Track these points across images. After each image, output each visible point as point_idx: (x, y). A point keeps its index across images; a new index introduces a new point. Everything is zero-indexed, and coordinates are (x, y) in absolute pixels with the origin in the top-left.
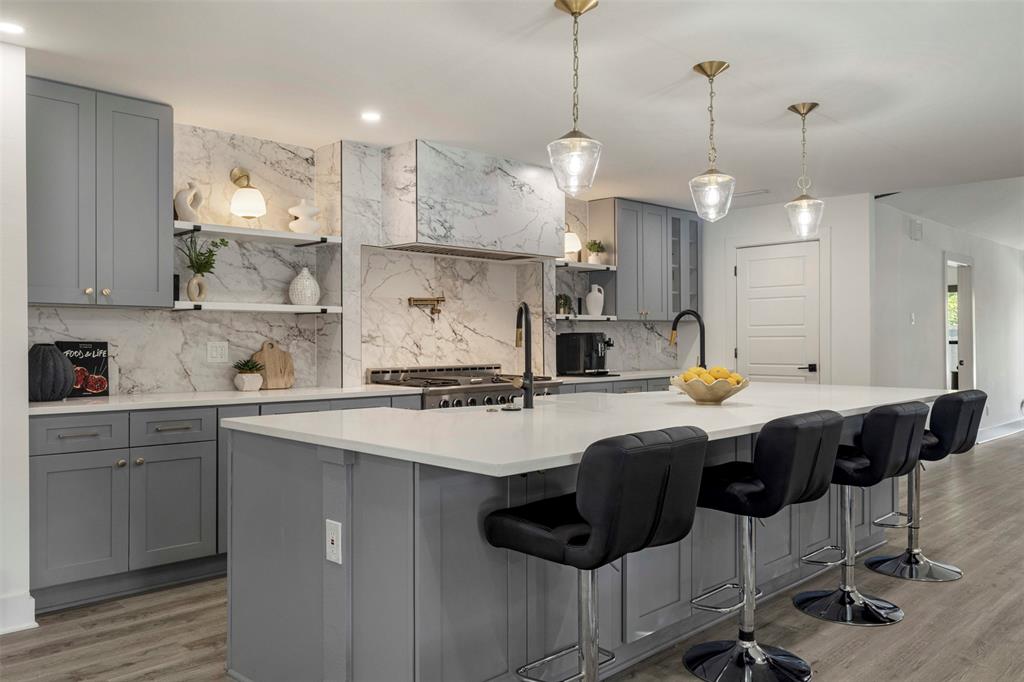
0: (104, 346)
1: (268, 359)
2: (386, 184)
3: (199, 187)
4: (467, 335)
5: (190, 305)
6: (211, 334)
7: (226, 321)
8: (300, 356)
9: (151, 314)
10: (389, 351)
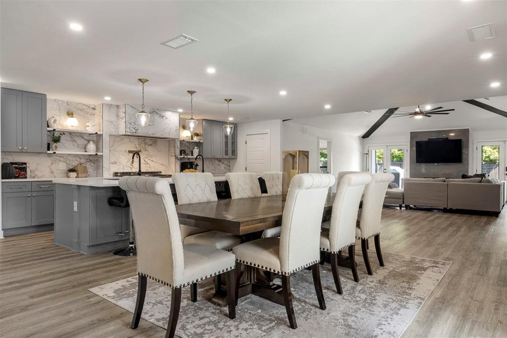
0: (25, 164)
1: (79, 169)
2: (118, 116)
3: (56, 117)
4: (150, 162)
5: (52, 152)
6: (60, 161)
7: (65, 157)
8: (90, 167)
9: (40, 155)
10: (122, 167)
